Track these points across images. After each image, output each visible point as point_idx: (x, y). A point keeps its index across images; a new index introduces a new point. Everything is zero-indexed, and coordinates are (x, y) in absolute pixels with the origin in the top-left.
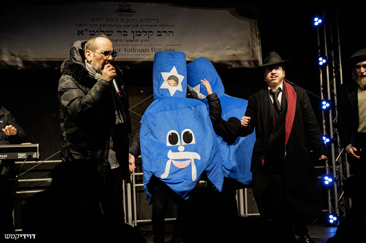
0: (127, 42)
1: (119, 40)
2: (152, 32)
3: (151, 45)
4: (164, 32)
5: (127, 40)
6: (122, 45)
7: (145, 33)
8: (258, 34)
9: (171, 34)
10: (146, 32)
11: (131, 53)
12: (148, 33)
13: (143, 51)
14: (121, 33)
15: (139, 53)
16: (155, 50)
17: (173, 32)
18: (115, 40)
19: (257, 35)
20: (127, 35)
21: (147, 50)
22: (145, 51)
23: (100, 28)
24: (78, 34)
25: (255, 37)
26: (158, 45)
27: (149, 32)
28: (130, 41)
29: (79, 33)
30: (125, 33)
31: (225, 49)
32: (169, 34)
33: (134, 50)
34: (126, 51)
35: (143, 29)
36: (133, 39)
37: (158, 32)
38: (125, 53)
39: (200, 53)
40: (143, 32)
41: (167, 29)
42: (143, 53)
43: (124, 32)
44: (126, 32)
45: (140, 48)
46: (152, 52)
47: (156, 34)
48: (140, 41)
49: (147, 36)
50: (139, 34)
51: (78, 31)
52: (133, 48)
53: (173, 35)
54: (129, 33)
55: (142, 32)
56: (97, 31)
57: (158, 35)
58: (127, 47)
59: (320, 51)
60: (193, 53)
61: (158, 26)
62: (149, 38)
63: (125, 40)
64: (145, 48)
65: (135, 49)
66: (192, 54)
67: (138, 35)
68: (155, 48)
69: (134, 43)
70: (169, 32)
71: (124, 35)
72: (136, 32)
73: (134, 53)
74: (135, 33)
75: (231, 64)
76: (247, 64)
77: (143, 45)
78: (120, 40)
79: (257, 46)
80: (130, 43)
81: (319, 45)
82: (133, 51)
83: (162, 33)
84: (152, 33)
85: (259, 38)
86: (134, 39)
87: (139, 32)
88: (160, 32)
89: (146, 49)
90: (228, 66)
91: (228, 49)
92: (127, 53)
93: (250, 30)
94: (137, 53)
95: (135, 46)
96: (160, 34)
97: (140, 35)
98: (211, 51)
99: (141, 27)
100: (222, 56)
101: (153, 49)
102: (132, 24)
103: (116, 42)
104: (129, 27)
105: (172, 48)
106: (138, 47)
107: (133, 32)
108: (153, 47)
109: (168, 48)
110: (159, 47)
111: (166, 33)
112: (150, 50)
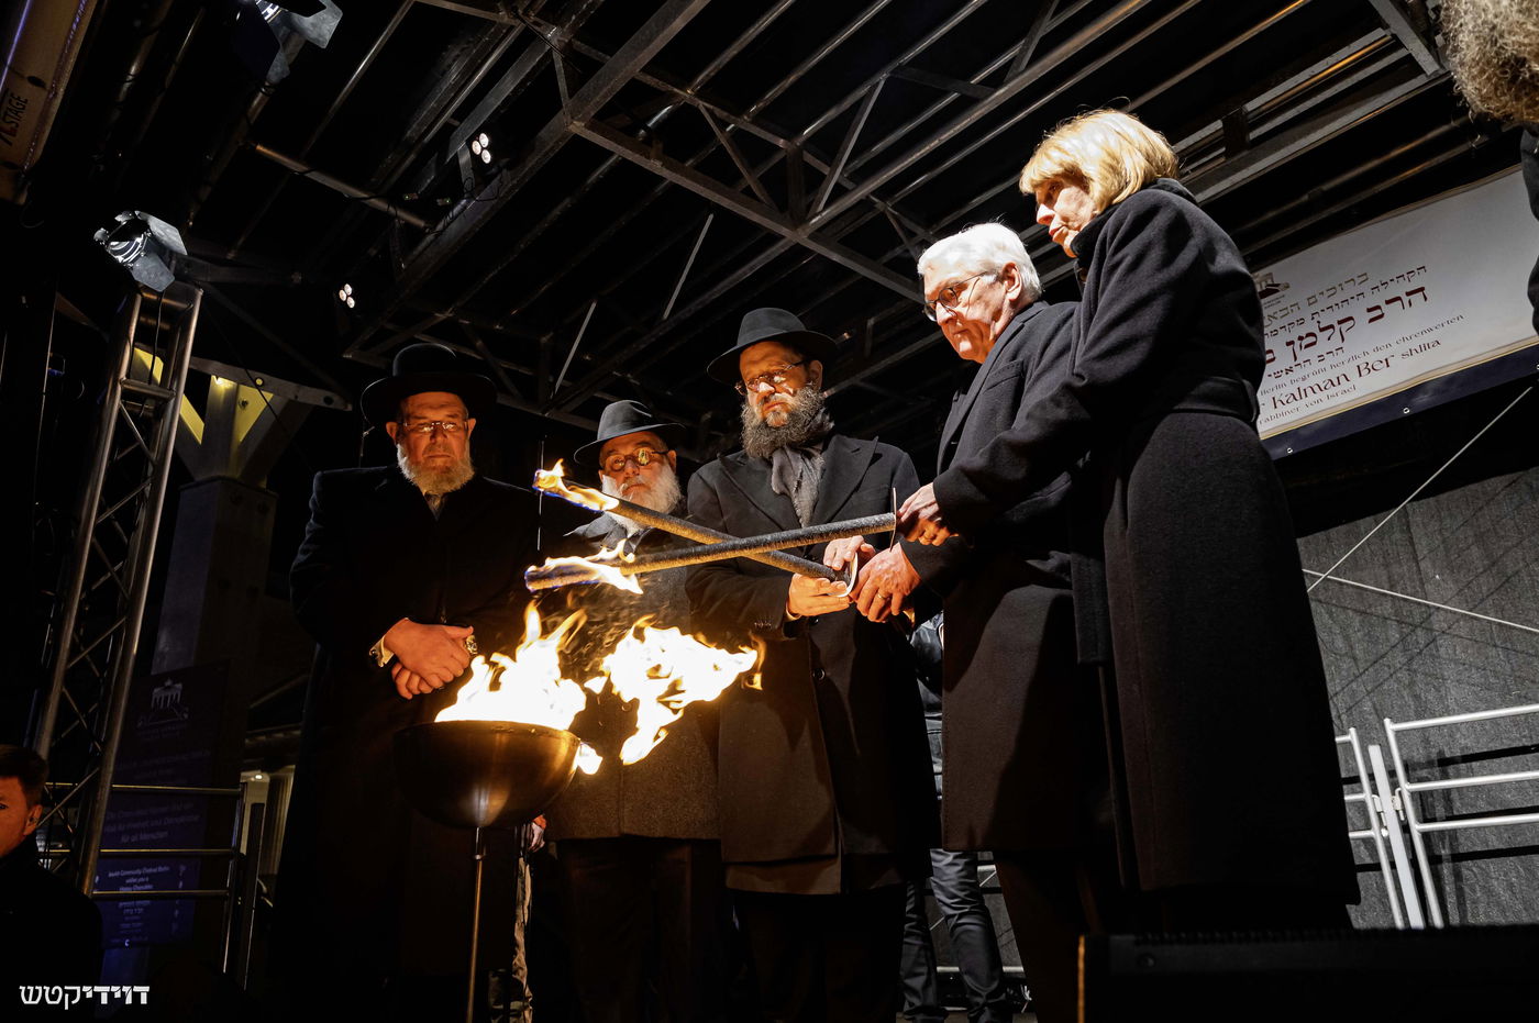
0: (1277, 377)
2: (1351, 318)
3: (1355, 358)
4: (1388, 302)
5: (1274, 373)
7: (1329, 332)
9: (1417, 297)
10: (1332, 327)
11: (1295, 404)
13: (1329, 385)
15: (1320, 395)
16: (1370, 367)
17: (1422, 289)
20: (1273, 360)
21: (1342, 379)
22: (1336, 382)
26: (1377, 349)
27: (1340, 322)
28: (1285, 372)
32: (1410, 301)
33: (1303, 393)
34: (1279, 404)
35: (1319, 322)
36: (1293, 363)
37: (1369, 310)
38: (1274, 412)
40: (1322, 330)
41: (1398, 289)
42: (1332, 390)
45: (1320, 379)
46: (1361, 376)
47: (1362, 317)
48: (1315, 360)
49: (1336, 336)
50: (1312, 339)
52: (1299, 388)
53: (1426, 299)
54: (1280, 350)
55: (1317, 331)
57: (1371, 320)
58: (1278, 393)
61: (1368, 293)
62: (1343, 340)
63: (1270, 375)
64: (1335, 374)
65: (1305, 390)
67: (1307, 346)
68: (1368, 364)
69: (1298, 373)
70: (1408, 294)
72: (1301, 338)
73: (1305, 401)
74: (1297, 343)
77: (1328, 368)
80: (1285, 378)
82: (1298, 398)
83: (1387, 308)
84: (1350, 323)
86: (1297, 362)
87: (1310, 335)
88: (1378, 307)
89: (1338, 378)
92: (1280, 409)
94: (1311, 398)
95: (1303, 380)
96: (1377, 313)
97: (1314, 344)
99: (1313, 318)
101: (1363, 367)
102: (1284, 322)
104: (1276, 334)
105: (1428, 338)
106: (1312, 381)
107: (1288, 344)
108: (1361, 362)
109: (1415, 344)
110: (1382, 355)
111: (1399, 302)
112: (1353, 375)
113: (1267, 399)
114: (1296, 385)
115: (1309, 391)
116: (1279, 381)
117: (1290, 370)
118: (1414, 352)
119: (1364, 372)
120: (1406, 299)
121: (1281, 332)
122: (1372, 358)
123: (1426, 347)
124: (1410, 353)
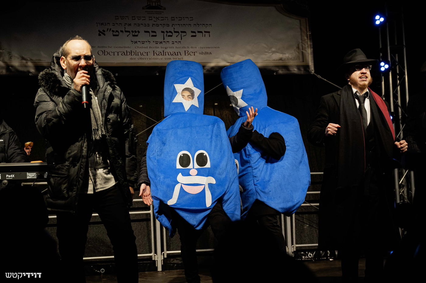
0: (156, 43)
1: (146, 42)
2: (185, 32)
3: (184, 47)
4: (199, 32)
5: (156, 42)
6: (150, 47)
7: (177, 34)
8: (310, 35)
9: (207, 34)
10: (178, 32)
11: (160, 57)
12: (180, 33)
13: (174, 54)
14: (149, 33)
15: (170, 57)
16: (189, 53)
17: (209, 32)
18: (142, 42)
19: (308, 36)
20: (156, 36)
21: (179, 53)
23: (125, 28)
24: (100, 35)
25: (306, 38)
26: (192, 47)
27: (182, 32)
28: (159, 42)
29: (100, 33)
30: (154, 34)
31: (270, 52)
32: (205, 35)
34: (155, 54)
35: (174, 28)
36: (163, 41)
37: (192, 32)
38: (153, 57)
39: (241, 56)
40: (175, 32)
41: (203, 29)
42: (175, 57)
43: (152, 32)
44: (155, 32)
45: (171, 51)
46: (185, 55)
47: (189, 34)
48: (171, 43)
49: (179, 37)
50: (170, 34)
51: (99, 31)
52: (163, 51)
53: (210, 36)
54: (159, 33)
55: (173, 32)
56: (122, 31)
57: (192, 36)
58: (156, 50)
59: (382, 55)
60: (233, 56)
61: (192, 25)
62: (181, 39)
63: (154, 42)
64: (176, 51)
65: (165, 52)
66: (232, 58)
67: (169, 36)
68: (188, 51)
69: (164, 45)
70: (205, 32)
71: (152, 36)
72: (167, 32)
73: (165, 57)
74: (166, 33)
75: (277, 69)
76: (296, 69)
77: (175, 48)
78: (148, 42)
79: (307, 48)
80: (159, 45)
81: (381, 47)
82: (163, 54)
83: (197, 34)
84: (185, 34)
85: (310, 39)
86: (164, 41)
87: (170, 32)
88: (194, 32)
89: (177, 53)
90: (273, 71)
91: (274, 52)
92: (156, 56)
93: (299, 30)
94: (167, 56)
95: (166, 48)
96: (194, 34)
97: (171, 36)
98: (253, 54)
99: (172, 26)
100: (266, 60)
101: (186, 52)
102: (162, 22)
103: (144, 43)
104: (158, 26)
105: (208, 50)
106: (169, 50)
107: (163, 32)
108: (186, 49)
109: (204, 51)
110: (194, 50)
111: (202, 33)
112: (183, 54)
113: (151, 50)
114: (163, 49)
115: (167, 53)
116: (157, 45)
118: (203, 53)
119: (187, 54)
120: (204, 33)
121: (160, 26)
122: (191, 50)
123: (206, 53)
124: (202, 53)
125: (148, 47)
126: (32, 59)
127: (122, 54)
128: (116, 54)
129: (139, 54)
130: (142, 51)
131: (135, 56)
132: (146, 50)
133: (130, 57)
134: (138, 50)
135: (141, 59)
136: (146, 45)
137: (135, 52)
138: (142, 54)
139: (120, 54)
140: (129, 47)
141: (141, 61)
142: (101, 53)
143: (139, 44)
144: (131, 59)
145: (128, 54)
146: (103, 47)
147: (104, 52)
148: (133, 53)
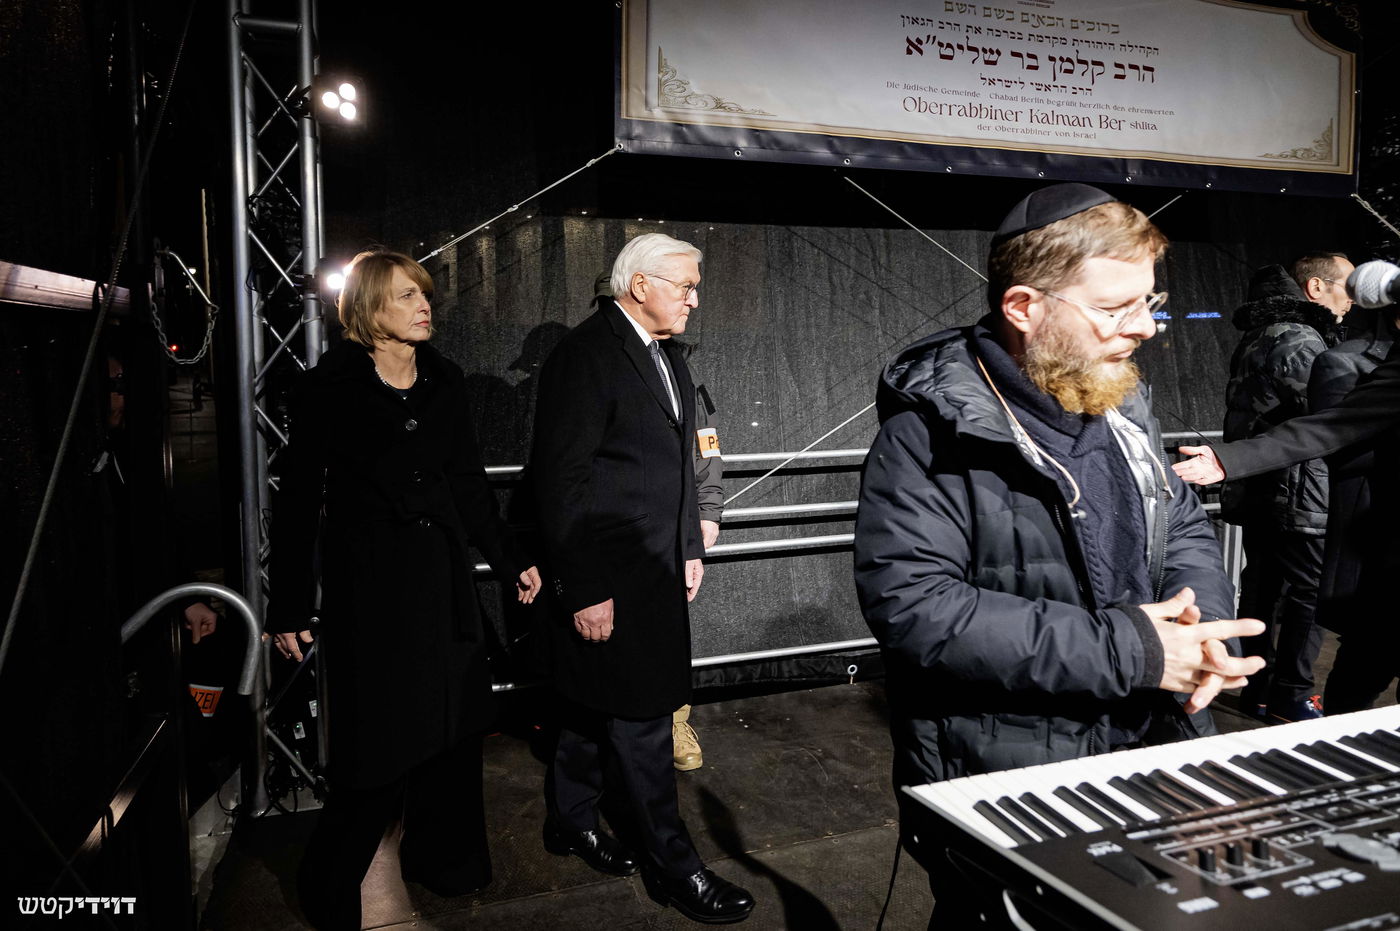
0: (1037, 89)
1: (1015, 82)
2: (1101, 64)
3: (1099, 106)
4: (1131, 67)
5: (1036, 84)
6: (1024, 99)
7: (1084, 67)
8: (1356, 96)
9: (1148, 75)
10: (1087, 63)
11: (1046, 127)
12: (1091, 66)
13: (1076, 122)
14: (1021, 59)
15: (1067, 128)
16: (1108, 121)
17: (1154, 70)
18: (1006, 81)
19: (1353, 99)
20: (1036, 68)
21: (1086, 121)
22: (1081, 122)
23: (967, 38)
24: (909, 52)
25: (1347, 103)
26: (1115, 108)
27: (1094, 63)
28: (1044, 87)
29: (911, 48)
30: (1033, 62)
32: (1144, 76)
33: (1055, 118)
34: (1034, 118)
35: (1077, 51)
36: (1051, 83)
37: (1116, 65)
38: (1030, 126)
40: (1079, 61)
41: (1142, 59)
42: (1077, 129)
43: (1029, 56)
44: (1035, 57)
45: (1070, 112)
46: (1100, 127)
47: (1110, 69)
48: (1069, 90)
49: (1089, 75)
50: (1069, 66)
51: (908, 40)
52: (1053, 112)
53: (1153, 80)
54: (1043, 61)
55: (1075, 60)
56: (960, 47)
57: (1117, 76)
61: (1117, 46)
62: (1093, 82)
63: (1032, 84)
64: (1082, 113)
65: (1057, 116)
67: (1066, 71)
68: (1107, 118)
69: (1054, 95)
70: (1145, 68)
71: (1029, 67)
72: (1062, 59)
73: (1054, 128)
74: (1058, 63)
77: (1078, 104)
78: (1020, 83)
80: (1042, 94)
82: (1050, 121)
83: (1128, 72)
84: (1100, 69)
86: (1054, 83)
87: (1069, 60)
88: (1123, 67)
89: (1084, 119)
90: (1280, 185)
92: (1036, 125)
93: (1336, 82)
94: (1061, 128)
95: (1058, 105)
96: (1121, 72)
97: (1071, 72)
99: (1073, 44)
100: (1265, 156)
101: (1103, 119)
102: (1051, 32)
103: (1010, 87)
104: (1042, 41)
105: (1150, 119)
106: (1065, 111)
107: (1052, 59)
108: (1103, 112)
109: (1142, 118)
110: (1119, 116)
111: (1138, 72)
112: (1096, 122)
113: (1025, 107)
114: (1053, 107)
115: (1060, 119)
116: (1039, 95)
117: (1048, 88)
118: (1138, 126)
119: (1104, 125)
120: (1142, 72)
121: (1046, 41)
122: (1112, 114)
123: (1145, 126)
124: (1135, 125)
125: (1020, 99)
126: (743, 107)
127: (962, 113)
128: (946, 110)
129: (999, 113)
130: (1005, 106)
131: (987, 122)
132: (1015, 106)
133: (976, 121)
134: (998, 104)
135: (1002, 128)
136: (1015, 90)
137: (989, 109)
138: (1004, 117)
139: (955, 111)
140: (974, 94)
141: (1000, 135)
142: (910, 104)
143: (999, 88)
144: (980, 127)
145: (974, 111)
146: (916, 88)
147: (917, 103)
148: (984, 112)
